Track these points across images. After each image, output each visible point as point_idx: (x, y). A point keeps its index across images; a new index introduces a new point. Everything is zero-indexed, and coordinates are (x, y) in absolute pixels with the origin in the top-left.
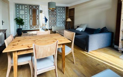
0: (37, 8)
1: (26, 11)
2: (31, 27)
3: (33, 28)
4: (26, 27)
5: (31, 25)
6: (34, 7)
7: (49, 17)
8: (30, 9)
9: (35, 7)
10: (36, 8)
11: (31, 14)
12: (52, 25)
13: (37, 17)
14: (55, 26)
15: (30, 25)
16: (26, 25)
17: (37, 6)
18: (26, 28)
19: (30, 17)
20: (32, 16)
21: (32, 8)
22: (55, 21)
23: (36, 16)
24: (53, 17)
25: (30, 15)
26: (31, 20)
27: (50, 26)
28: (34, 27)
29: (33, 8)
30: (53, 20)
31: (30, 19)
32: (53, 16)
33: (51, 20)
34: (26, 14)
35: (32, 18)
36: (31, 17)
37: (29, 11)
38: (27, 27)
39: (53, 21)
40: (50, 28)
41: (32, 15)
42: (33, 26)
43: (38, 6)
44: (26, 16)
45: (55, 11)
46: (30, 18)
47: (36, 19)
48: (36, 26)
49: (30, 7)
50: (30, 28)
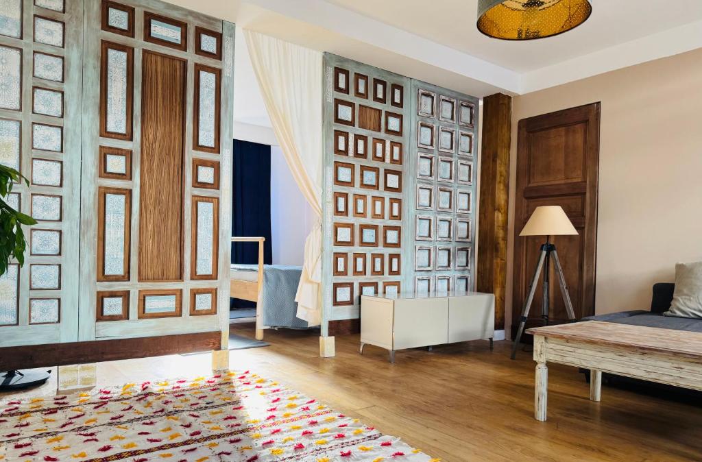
0: (198, 50)
1: (48, 69)
2: (113, 306)
3: (143, 315)
4: (39, 294)
5: (115, 266)
6: (158, 30)
7: (337, 181)
8: (106, 45)
9: (174, 34)
10: (183, 47)
11: (117, 122)
12: (356, 281)
13: (197, 164)
14: (392, 290)
15: (103, 277)
16: (44, 276)
17: (200, 31)
18: (43, 311)
19: (104, 153)
20: (134, 146)
21: (139, 43)
22: (392, 237)
23: (191, 154)
24: (376, 187)
25: (104, 133)
26: (115, 204)
27: (344, 294)
28: (153, 304)
29: (148, 37)
30: (368, 220)
31: (103, 193)
32: (370, 177)
33: (350, 219)
34: (47, 103)
35: (128, 176)
36: (116, 164)
37: (93, 74)
38: (55, 294)
39: (369, 236)
40: (345, 314)
41: (129, 136)
42: (134, 287)
43: (219, 37)
44: (40, 132)
45: (394, 124)
46: (104, 172)
47: (189, 190)
48: (187, 285)
49: (106, 26)
50: (100, 317)
